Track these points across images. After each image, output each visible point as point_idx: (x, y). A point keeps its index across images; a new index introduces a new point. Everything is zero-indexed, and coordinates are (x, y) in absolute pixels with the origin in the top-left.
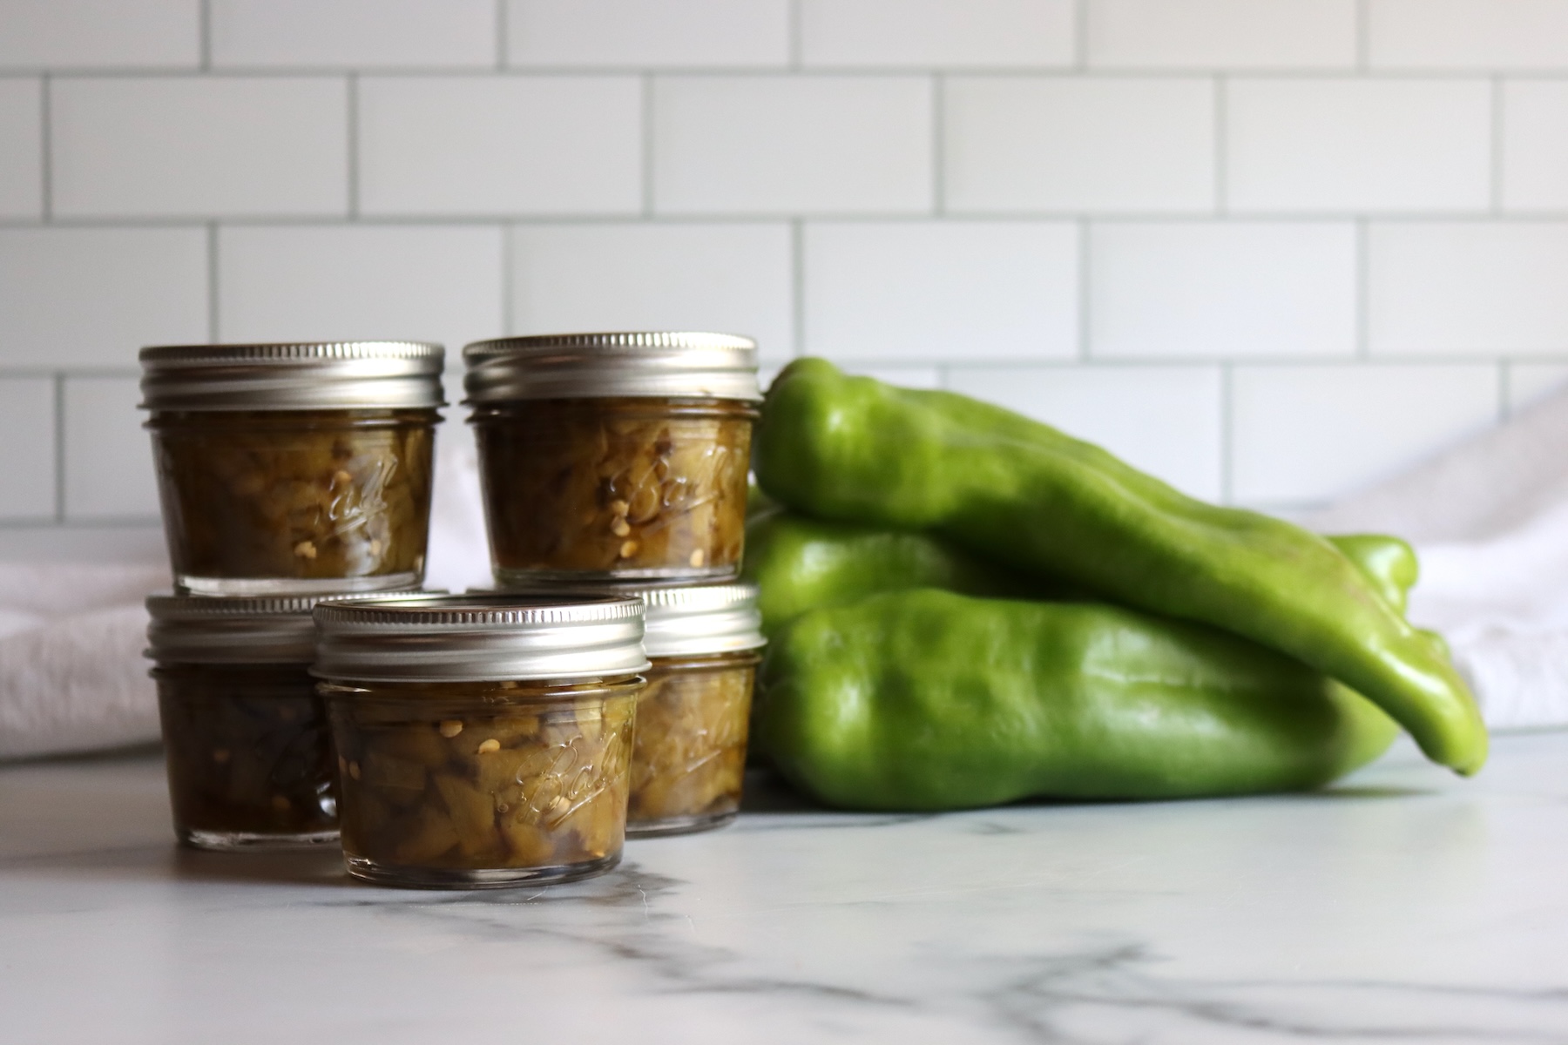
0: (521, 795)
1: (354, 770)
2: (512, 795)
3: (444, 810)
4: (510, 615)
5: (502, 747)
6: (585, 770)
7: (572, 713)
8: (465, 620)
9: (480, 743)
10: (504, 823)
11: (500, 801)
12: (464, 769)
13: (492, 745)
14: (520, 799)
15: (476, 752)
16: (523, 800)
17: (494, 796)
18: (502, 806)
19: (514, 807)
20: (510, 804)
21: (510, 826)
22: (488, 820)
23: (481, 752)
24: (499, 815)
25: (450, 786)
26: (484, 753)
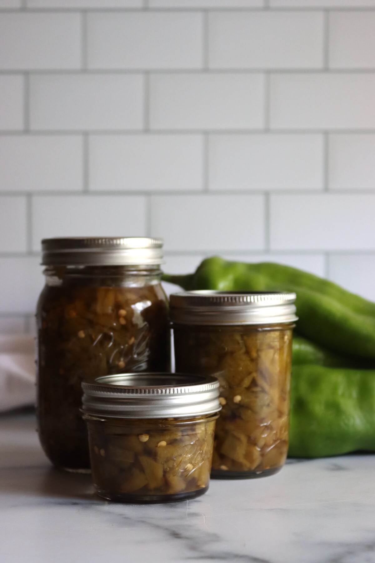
0: (174, 463)
1: (102, 452)
2: (170, 464)
3: (142, 470)
4: (164, 391)
5: (167, 444)
6: (200, 453)
7: (193, 430)
8: (145, 392)
9: (158, 443)
10: (167, 475)
11: (166, 467)
12: (151, 453)
13: (163, 443)
14: (173, 466)
15: (157, 446)
16: (175, 466)
17: (163, 464)
18: (166, 469)
19: (172, 469)
20: (170, 468)
21: (170, 477)
22: (160, 473)
23: (158, 446)
24: (165, 472)
25: (145, 460)
26: (159, 447)
